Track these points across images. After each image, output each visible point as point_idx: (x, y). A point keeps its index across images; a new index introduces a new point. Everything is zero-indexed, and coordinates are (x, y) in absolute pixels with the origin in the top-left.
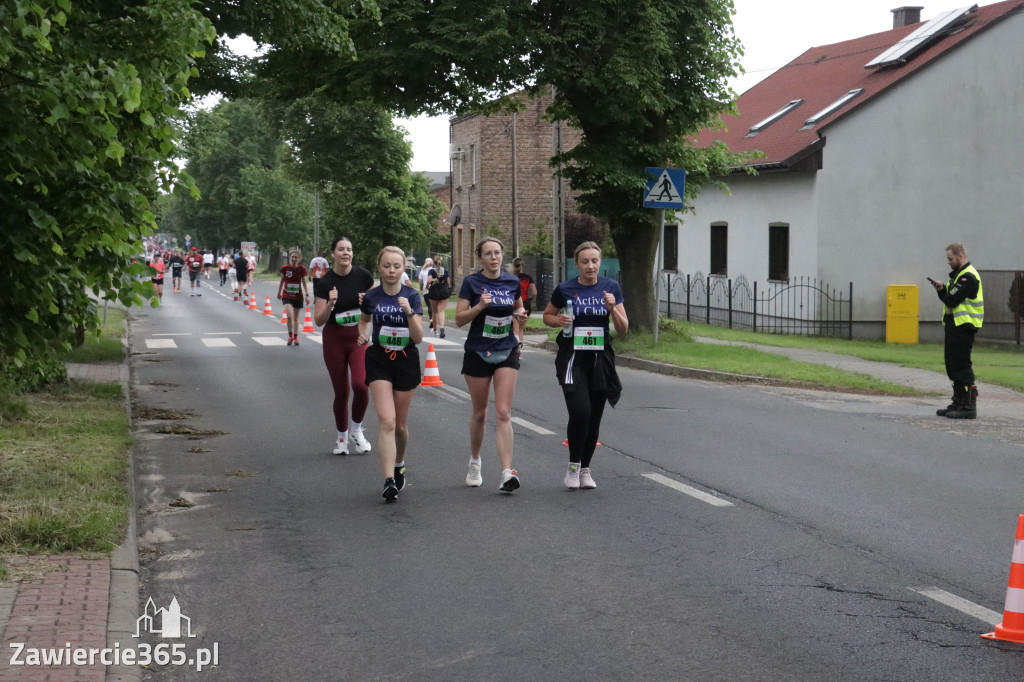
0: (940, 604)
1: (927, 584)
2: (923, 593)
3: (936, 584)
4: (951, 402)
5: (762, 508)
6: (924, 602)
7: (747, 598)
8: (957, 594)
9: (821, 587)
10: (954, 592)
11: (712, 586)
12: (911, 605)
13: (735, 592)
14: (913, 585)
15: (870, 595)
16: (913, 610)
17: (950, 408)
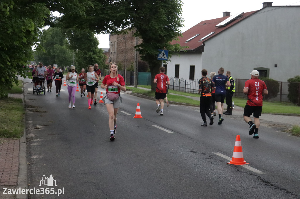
0: (219, 156)
1: (217, 152)
2: (215, 154)
3: (219, 152)
4: (226, 111)
5: (180, 134)
6: (215, 155)
7: (174, 154)
8: (223, 154)
9: (192, 152)
10: (222, 153)
11: (166, 151)
12: (212, 156)
13: (171, 152)
14: (213, 152)
15: (203, 154)
16: (212, 158)
17: (226, 112)
